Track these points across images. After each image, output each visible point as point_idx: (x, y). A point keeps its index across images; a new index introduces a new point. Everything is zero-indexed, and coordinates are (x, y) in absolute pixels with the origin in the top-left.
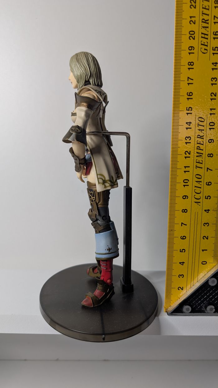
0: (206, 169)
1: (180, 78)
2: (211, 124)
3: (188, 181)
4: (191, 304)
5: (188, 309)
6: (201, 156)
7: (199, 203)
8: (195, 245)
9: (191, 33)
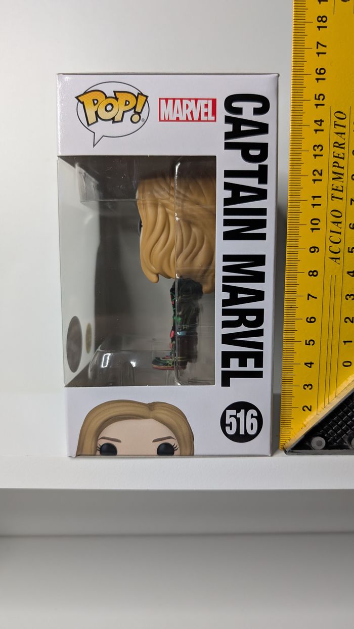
0: (349, 201)
1: (303, 44)
3: (320, 221)
4: (326, 435)
5: (319, 444)
6: (340, 178)
7: (337, 260)
8: (330, 332)
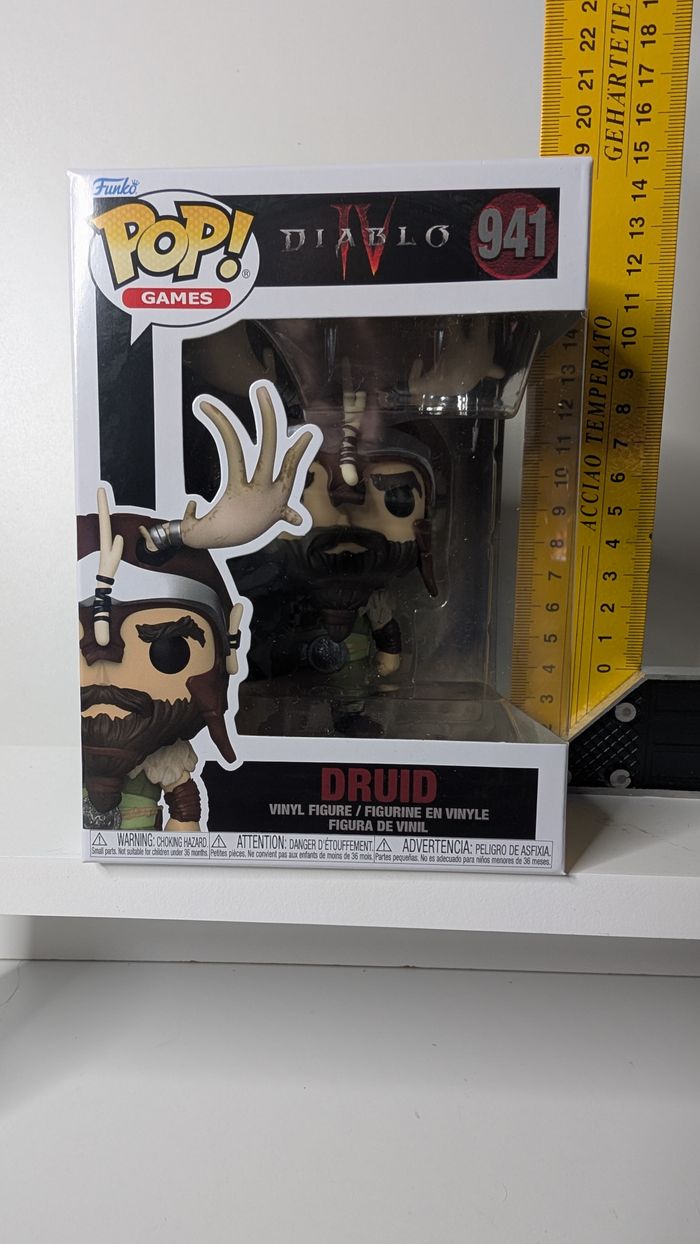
9: (581, 111)
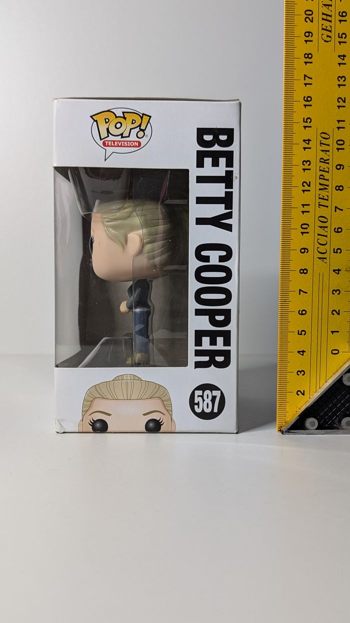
0: (333, 208)
2: (339, 142)
3: (308, 225)
6: (326, 189)
7: (324, 260)
8: (320, 324)
9: (308, 13)
